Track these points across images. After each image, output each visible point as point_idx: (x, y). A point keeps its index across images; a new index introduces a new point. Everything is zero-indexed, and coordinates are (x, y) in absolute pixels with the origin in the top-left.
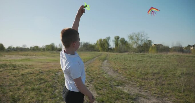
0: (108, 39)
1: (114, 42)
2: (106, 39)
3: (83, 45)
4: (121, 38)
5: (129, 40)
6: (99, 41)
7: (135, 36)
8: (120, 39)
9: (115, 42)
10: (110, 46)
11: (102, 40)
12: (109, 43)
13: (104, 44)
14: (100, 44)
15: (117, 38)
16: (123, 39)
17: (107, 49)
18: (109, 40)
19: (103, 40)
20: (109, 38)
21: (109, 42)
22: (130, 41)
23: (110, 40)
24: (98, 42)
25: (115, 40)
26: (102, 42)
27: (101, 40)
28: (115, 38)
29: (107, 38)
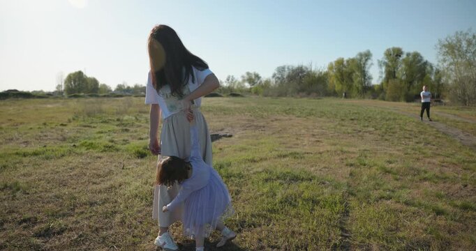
0: (364, 59)
1: (384, 69)
2: (359, 57)
3: (289, 76)
4: (408, 55)
5: (441, 57)
6: (334, 65)
7: (464, 44)
8: (404, 56)
9: (387, 66)
10: (370, 78)
11: (345, 63)
12: (366, 70)
13: (350, 75)
14: (338, 74)
15: (395, 54)
16: (416, 55)
17: (360, 88)
18: (366, 60)
19: (348, 61)
20: (367, 55)
21: (367, 66)
22: (444, 61)
23: (369, 62)
24: (331, 68)
25: (386, 61)
26: (344, 69)
27: (340, 62)
28: (388, 54)
29: (361, 55)
